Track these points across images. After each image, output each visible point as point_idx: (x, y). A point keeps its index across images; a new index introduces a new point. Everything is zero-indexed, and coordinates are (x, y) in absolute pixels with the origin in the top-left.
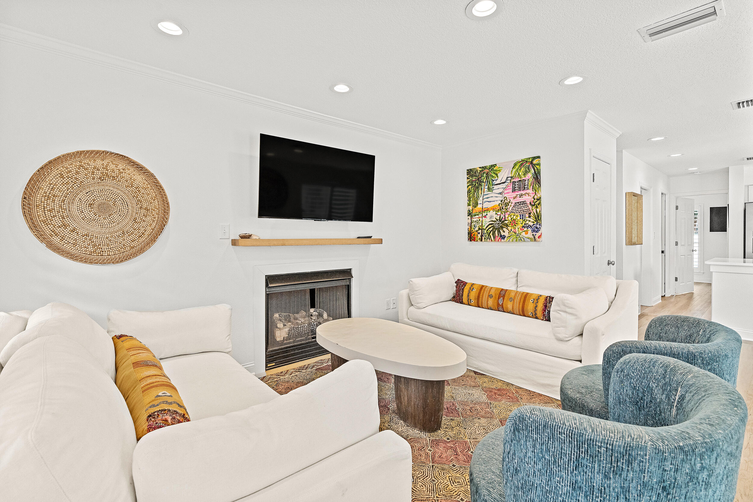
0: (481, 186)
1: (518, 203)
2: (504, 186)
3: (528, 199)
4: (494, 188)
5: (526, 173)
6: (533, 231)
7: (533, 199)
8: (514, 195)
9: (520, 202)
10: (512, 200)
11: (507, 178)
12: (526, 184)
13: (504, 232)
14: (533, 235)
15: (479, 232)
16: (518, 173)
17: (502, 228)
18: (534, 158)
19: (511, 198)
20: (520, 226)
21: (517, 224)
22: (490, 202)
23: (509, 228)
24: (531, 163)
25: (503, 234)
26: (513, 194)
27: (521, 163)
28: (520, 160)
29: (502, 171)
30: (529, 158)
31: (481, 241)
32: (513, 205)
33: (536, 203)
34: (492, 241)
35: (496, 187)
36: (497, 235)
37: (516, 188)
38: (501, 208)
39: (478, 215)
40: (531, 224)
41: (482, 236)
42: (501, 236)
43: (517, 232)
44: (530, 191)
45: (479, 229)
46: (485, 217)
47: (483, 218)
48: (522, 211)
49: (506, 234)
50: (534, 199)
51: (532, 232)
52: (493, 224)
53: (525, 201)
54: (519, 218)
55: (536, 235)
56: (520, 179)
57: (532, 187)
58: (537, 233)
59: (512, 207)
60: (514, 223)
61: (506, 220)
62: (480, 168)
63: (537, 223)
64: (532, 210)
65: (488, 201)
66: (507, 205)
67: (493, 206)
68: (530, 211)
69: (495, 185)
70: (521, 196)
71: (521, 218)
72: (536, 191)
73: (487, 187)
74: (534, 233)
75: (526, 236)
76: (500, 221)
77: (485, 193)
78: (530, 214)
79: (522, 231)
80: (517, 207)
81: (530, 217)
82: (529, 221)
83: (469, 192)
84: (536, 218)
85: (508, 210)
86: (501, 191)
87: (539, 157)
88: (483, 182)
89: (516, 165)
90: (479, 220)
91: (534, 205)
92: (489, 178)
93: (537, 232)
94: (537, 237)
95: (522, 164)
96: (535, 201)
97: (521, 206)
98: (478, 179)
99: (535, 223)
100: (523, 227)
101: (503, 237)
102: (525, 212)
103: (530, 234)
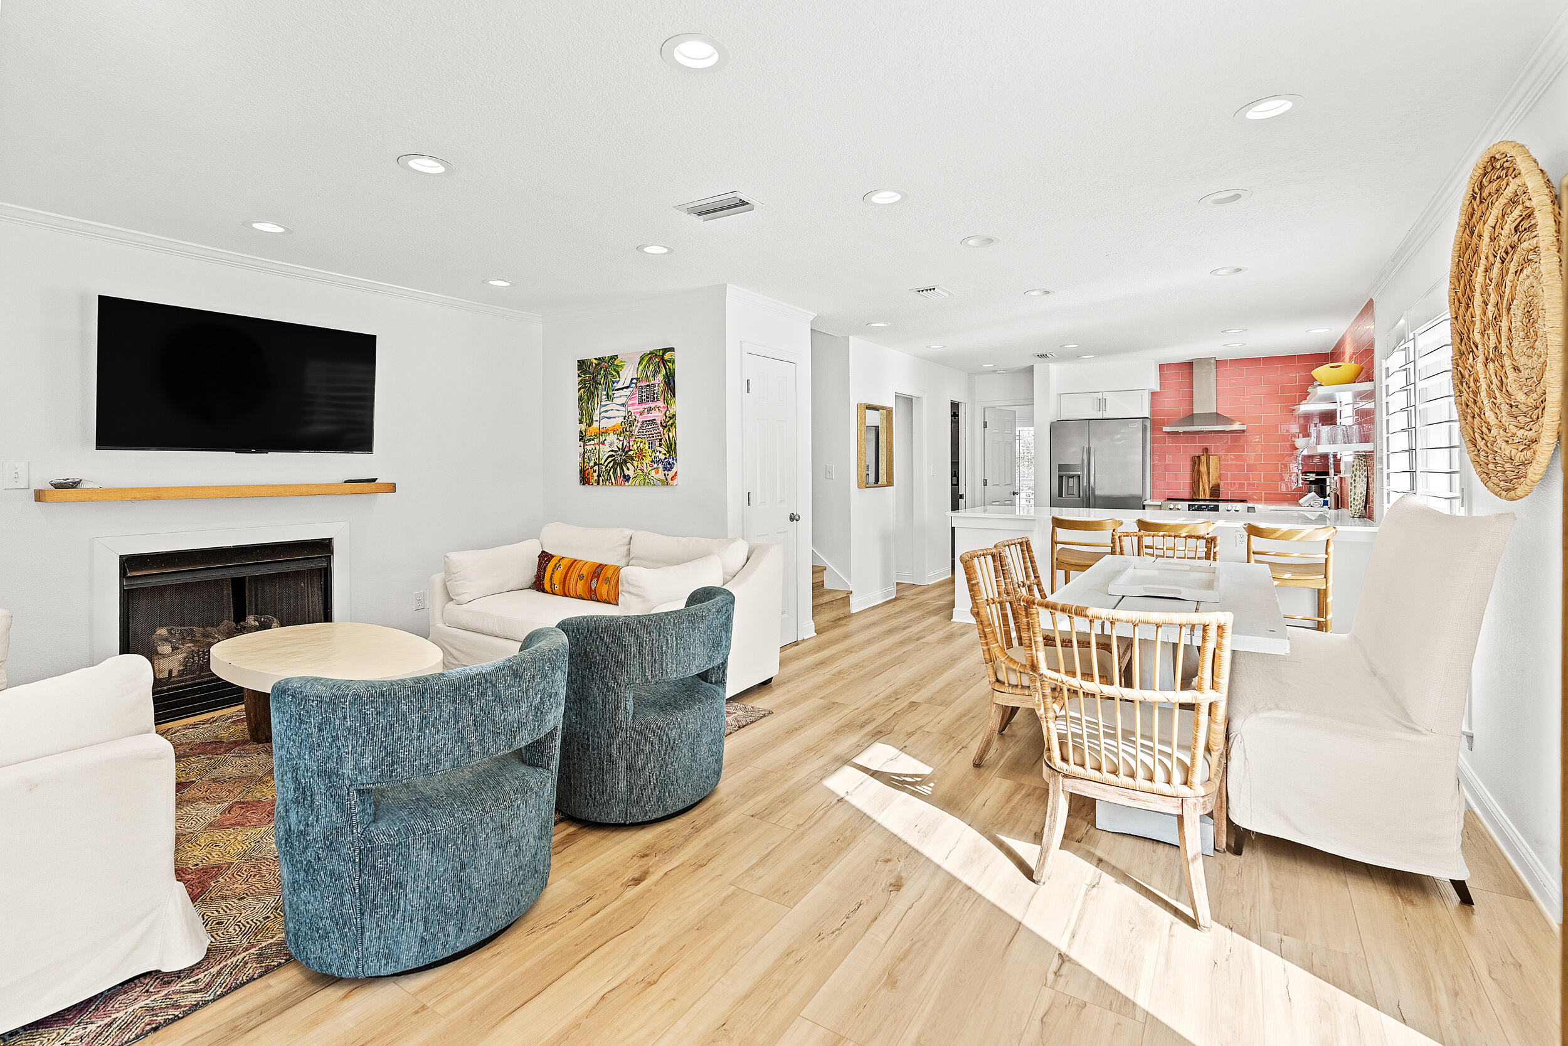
0: (597, 390)
1: (646, 421)
2: (627, 392)
3: (658, 416)
4: (615, 396)
5: (655, 373)
6: (665, 469)
7: (664, 418)
8: (641, 408)
9: (649, 421)
10: (638, 416)
11: (632, 379)
12: (656, 391)
13: (628, 469)
14: (665, 475)
15: (595, 468)
16: (645, 373)
17: (626, 462)
18: (666, 350)
19: (637, 413)
20: (648, 460)
21: (644, 456)
22: (610, 418)
23: (635, 463)
24: (662, 358)
25: (627, 472)
26: (640, 406)
27: (649, 356)
28: (649, 352)
29: (625, 367)
30: (660, 350)
31: (598, 484)
32: (639, 424)
33: (668, 424)
34: (612, 484)
35: (617, 394)
36: (619, 475)
37: (644, 398)
38: (624, 429)
39: (593, 440)
40: (663, 457)
41: (599, 476)
42: (624, 476)
43: (645, 471)
44: (661, 404)
45: (595, 464)
46: (603, 443)
47: (601, 445)
48: (651, 436)
49: (631, 473)
50: (666, 417)
51: (664, 471)
52: (614, 456)
53: (655, 420)
54: (647, 448)
55: (668, 474)
56: (648, 383)
57: (663, 397)
58: (670, 473)
59: (638, 428)
60: (641, 454)
61: (631, 450)
62: (596, 359)
63: (670, 455)
64: (664, 434)
65: (607, 417)
66: (631, 424)
67: (614, 426)
68: (661, 436)
69: (616, 390)
70: (650, 410)
71: (649, 448)
72: (668, 404)
73: (605, 393)
74: (666, 472)
75: (656, 476)
76: (623, 451)
77: (602, 403)
78: (661, 440)
79: (651, 468)
80: (644, 428)
81: (660, 445)
82: (660, 452)
83: (581, 399)
84: (668, 448)
85: (633, 433)
86: (623, 400)
87: (672, 349)
88: (600, 384)
89: (643, 358)
90: (595, 449)
91: (666, 427)
92: (608, 378)
93: (669, 470)
94: (669, 478)
95: (650, 358)
96: (667, 420)
97: (650, 427)
98: (593, 378)
99: (668, 455)
100: (652, 461)
101: (627, 478)
102: (655, 438)
103: (661, 475)
